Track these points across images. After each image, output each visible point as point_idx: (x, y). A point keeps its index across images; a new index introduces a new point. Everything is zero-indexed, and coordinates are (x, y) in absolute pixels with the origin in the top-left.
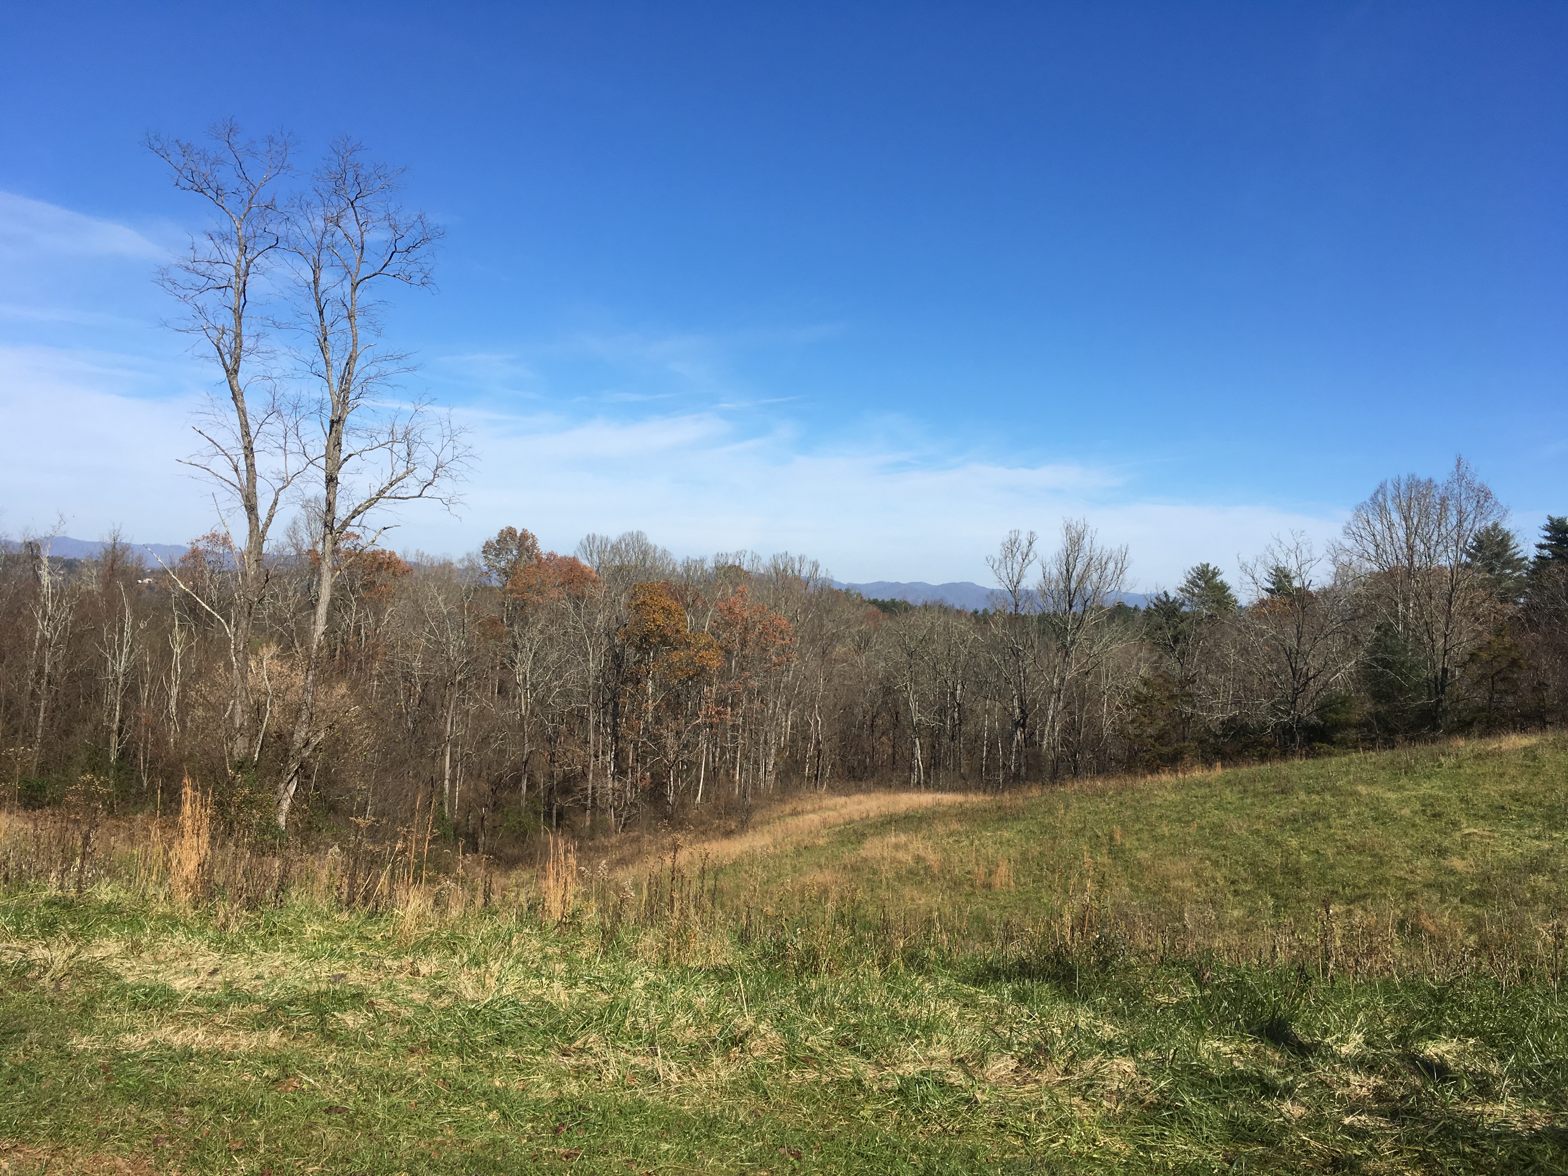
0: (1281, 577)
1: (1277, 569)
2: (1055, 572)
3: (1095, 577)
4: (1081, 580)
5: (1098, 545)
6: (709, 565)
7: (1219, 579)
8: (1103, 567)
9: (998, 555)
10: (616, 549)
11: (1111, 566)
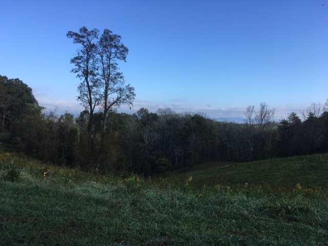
0: (311, 114)
1: (310, 113)
2: (258, 114)
3: (267, 115)
4: (264, 116)
5: (268, 109)
6: (184, 114)
7: (296, 115)
8: (269, 113)
9: (246, 110)
10: (164, 112)
11: (271, 113)
